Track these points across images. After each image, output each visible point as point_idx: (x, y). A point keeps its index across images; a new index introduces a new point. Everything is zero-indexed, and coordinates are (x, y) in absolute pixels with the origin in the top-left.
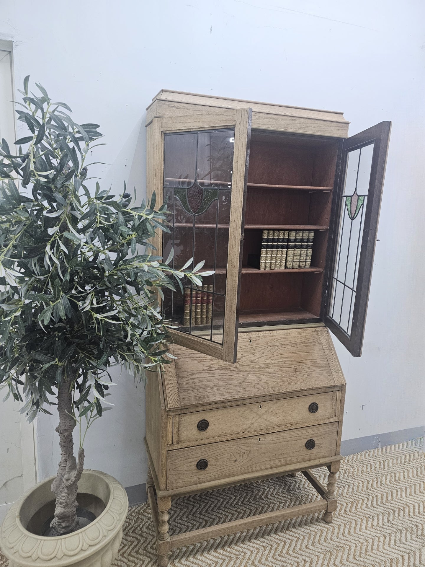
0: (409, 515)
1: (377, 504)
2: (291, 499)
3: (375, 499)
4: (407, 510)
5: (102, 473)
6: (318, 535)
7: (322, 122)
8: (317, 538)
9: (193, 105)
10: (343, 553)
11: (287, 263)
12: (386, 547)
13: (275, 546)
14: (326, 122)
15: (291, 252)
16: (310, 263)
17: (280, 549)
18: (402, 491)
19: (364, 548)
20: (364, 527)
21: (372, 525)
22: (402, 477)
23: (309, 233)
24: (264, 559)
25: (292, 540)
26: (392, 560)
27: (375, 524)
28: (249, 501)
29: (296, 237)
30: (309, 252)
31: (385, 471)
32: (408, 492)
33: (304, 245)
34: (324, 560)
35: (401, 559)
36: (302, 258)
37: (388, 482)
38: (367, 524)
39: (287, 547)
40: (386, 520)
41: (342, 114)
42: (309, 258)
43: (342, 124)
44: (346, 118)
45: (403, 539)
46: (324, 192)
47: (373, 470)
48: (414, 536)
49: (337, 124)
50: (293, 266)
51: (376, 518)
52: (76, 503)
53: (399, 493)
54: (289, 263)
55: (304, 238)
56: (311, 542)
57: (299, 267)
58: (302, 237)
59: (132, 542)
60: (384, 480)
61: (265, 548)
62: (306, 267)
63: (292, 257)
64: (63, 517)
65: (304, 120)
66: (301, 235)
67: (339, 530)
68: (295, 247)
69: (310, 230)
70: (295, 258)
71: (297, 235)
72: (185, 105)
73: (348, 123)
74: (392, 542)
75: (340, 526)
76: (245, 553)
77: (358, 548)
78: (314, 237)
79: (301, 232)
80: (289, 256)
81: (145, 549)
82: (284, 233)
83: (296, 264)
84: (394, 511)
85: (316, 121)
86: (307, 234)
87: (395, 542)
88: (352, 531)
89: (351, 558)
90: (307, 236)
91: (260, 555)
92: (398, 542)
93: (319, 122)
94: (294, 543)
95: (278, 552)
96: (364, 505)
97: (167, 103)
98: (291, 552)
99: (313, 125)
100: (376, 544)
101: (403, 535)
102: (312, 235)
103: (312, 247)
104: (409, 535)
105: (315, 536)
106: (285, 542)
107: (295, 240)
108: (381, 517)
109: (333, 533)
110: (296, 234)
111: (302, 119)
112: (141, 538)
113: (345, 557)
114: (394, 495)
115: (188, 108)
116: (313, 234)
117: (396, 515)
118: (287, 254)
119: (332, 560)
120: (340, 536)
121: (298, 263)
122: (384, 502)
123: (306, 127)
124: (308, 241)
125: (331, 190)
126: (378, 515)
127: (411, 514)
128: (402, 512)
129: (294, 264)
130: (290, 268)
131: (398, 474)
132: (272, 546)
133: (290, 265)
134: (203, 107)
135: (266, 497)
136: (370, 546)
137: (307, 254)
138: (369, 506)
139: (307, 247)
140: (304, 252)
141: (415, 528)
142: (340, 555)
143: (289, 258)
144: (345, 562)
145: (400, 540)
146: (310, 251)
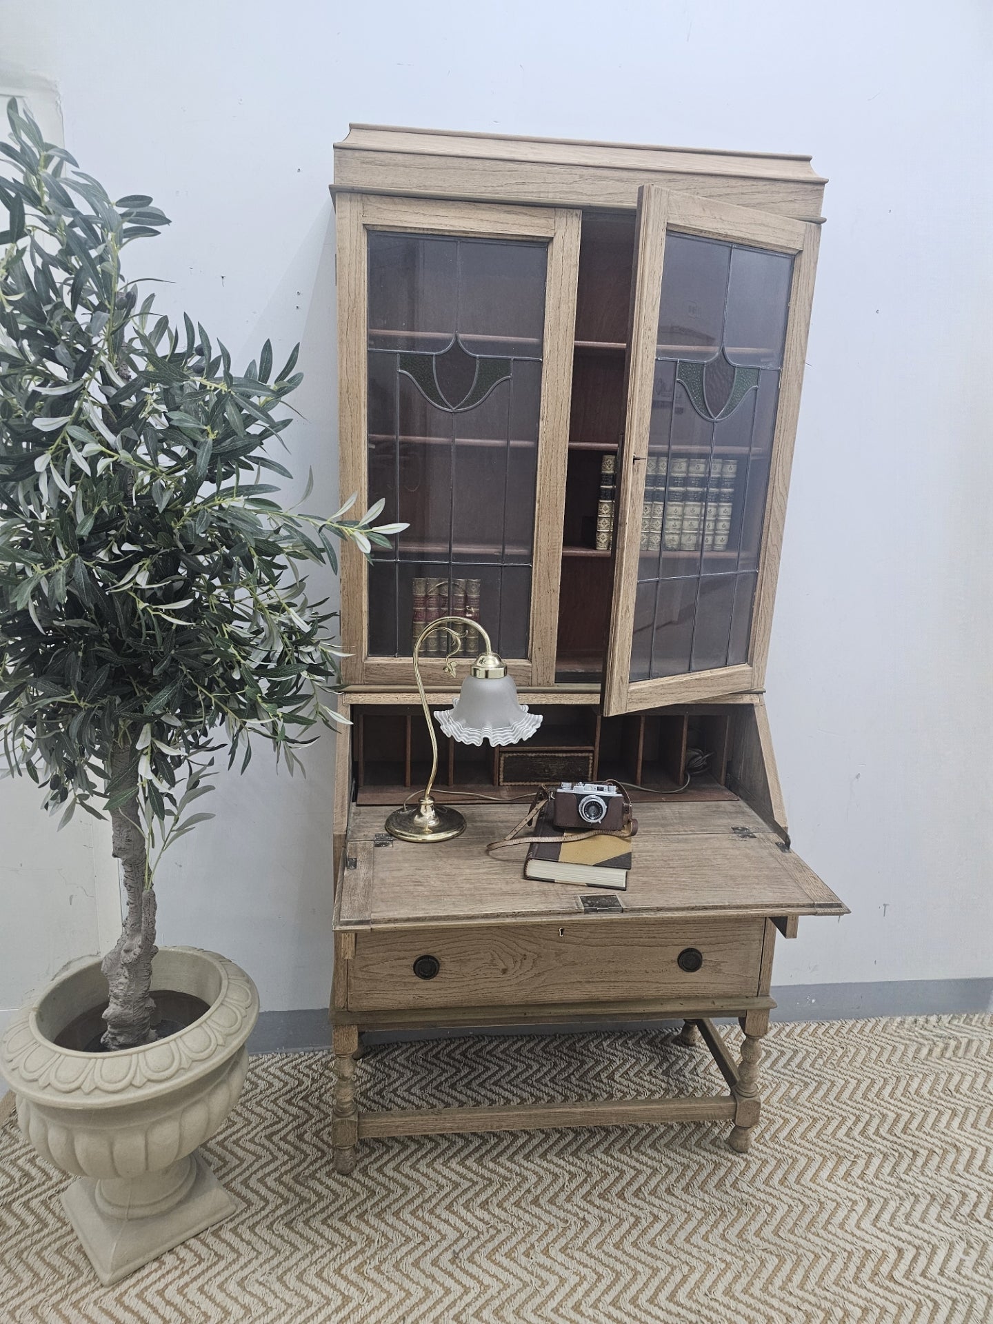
0: (953, 1169)
1: (877, 1133)
2: (667, 1091)
3: (876, 1122)
4: (951, 1158)
5: (220, 958)
6: (705, 1173)
7: (750, 182)
8: (700, 1179)
9: (419, 157)
10: (753, 1218)
11: (667, 537)
12: (866, 1224)
13: (596, 1177)
14: (761, 183)
15: (675, 508)
16: (725, 538)
17: (606, 1184)
18: (954, 1113)
19: (807, 1218)
20: (825, 1174)
21: (848, 1173)
22: (965, 1085)
23: (723, 465)
24: (563, 1196)
25: (639, 1172)
26: (868, 1252)
27: (856, 1172)
28: (567, 1079)
29: (688, 472)
30: (722, 510)
31: (926, 1067)
32: (971, 1119)
33: (709, 494)
34: (700, 1223)
35: (893, 1255)
37: (925, 1090)
38: (835, 1169)
39: (623, 1182)
40: (887, 1169)
41: (808, 159)
42: (724, 526)
43: (806, 186)
44: (817, 171)
45: (916, 1216)
47: (895, 1059)
48: (947, 1215)
49: (792, 185)
50: (680, 543)
51: (861, 1162)
52: (151, 1003)
53: (945, 1119)
54: (671, 537)
55: (709, 476)
56: (683, 1183)
57: (700, 547)
58: (706, 472)
59: (296, 1117)
60: (915, 1085)
61: (573, 1176)
62: (717, 548)
63: (678, 523)
64: (121, 1025)
65: (701, 179)
66: (702, 467)
67: (759, 1171)
68: (685, 497)
69: (725, 458)
70: (686, 524)
71: (691, 469)
72: (400, 157)
73: (823, 183)
74: (886, 1216)
75: (765, 1162)
76: (525, 1179)
77: (794, 1215)
78: (736, 473)
79: (703, 460)
80: (670, 520)
81: (317, 1134)
82: (657, 463)
83: (689, 540)
84: (915, 1153)
85: (733, 182)
86: (719, 466)
87: (893, 1218)
88: (792, 1178)
89: (767, 1232)
90: (718, 470)
91: (556, 1187)
92: (900, 1221)
93: (741, 182)
94: (642, 1179)
95: (598, 1190)
96: (844, 1130)
97: (357, 154)
98: (628, 1194)
99: (724, 191)
100: (841, 1214)
101: (920, 1208)
102: (730, 470)
103: (734, 499)
104: (934, 1211)
105: (697, 1173)
106: (622, 1173)
107: (686, 482)
108: (876, 1162)
109: (742, 1173)
110: (688, 467)
111: (696, 178)
112: (314, 1112)
113: (754, 1227)
114: (930, 1121)
115: (407, 163)
116: (734, 467)
117: (919, 1162)
118: (663, 515)
119: (721, 1227)
120: (759, 1183)
121: (694, 537)
122: (898, 1131)
124: (720, 483)
126: (871, 1155)
127: (960, 1168)
128: (936, 1159)
129: (684, 539)
130: (672, 550)
131: (957, 1078)
132: (589, 1174)
133: (673, 540)
134: (443, 159)
135: (611, 1077)
136: (825, 1216)
137: (717, 515)
138: (856, 1133)
139: (718, 498)
140: (710, 512)
141: (956, 1198)
142: (743, 1221)
143: (669, 525)
144: (750, 1236)
145: (908, 1216)
146: (725, 509)
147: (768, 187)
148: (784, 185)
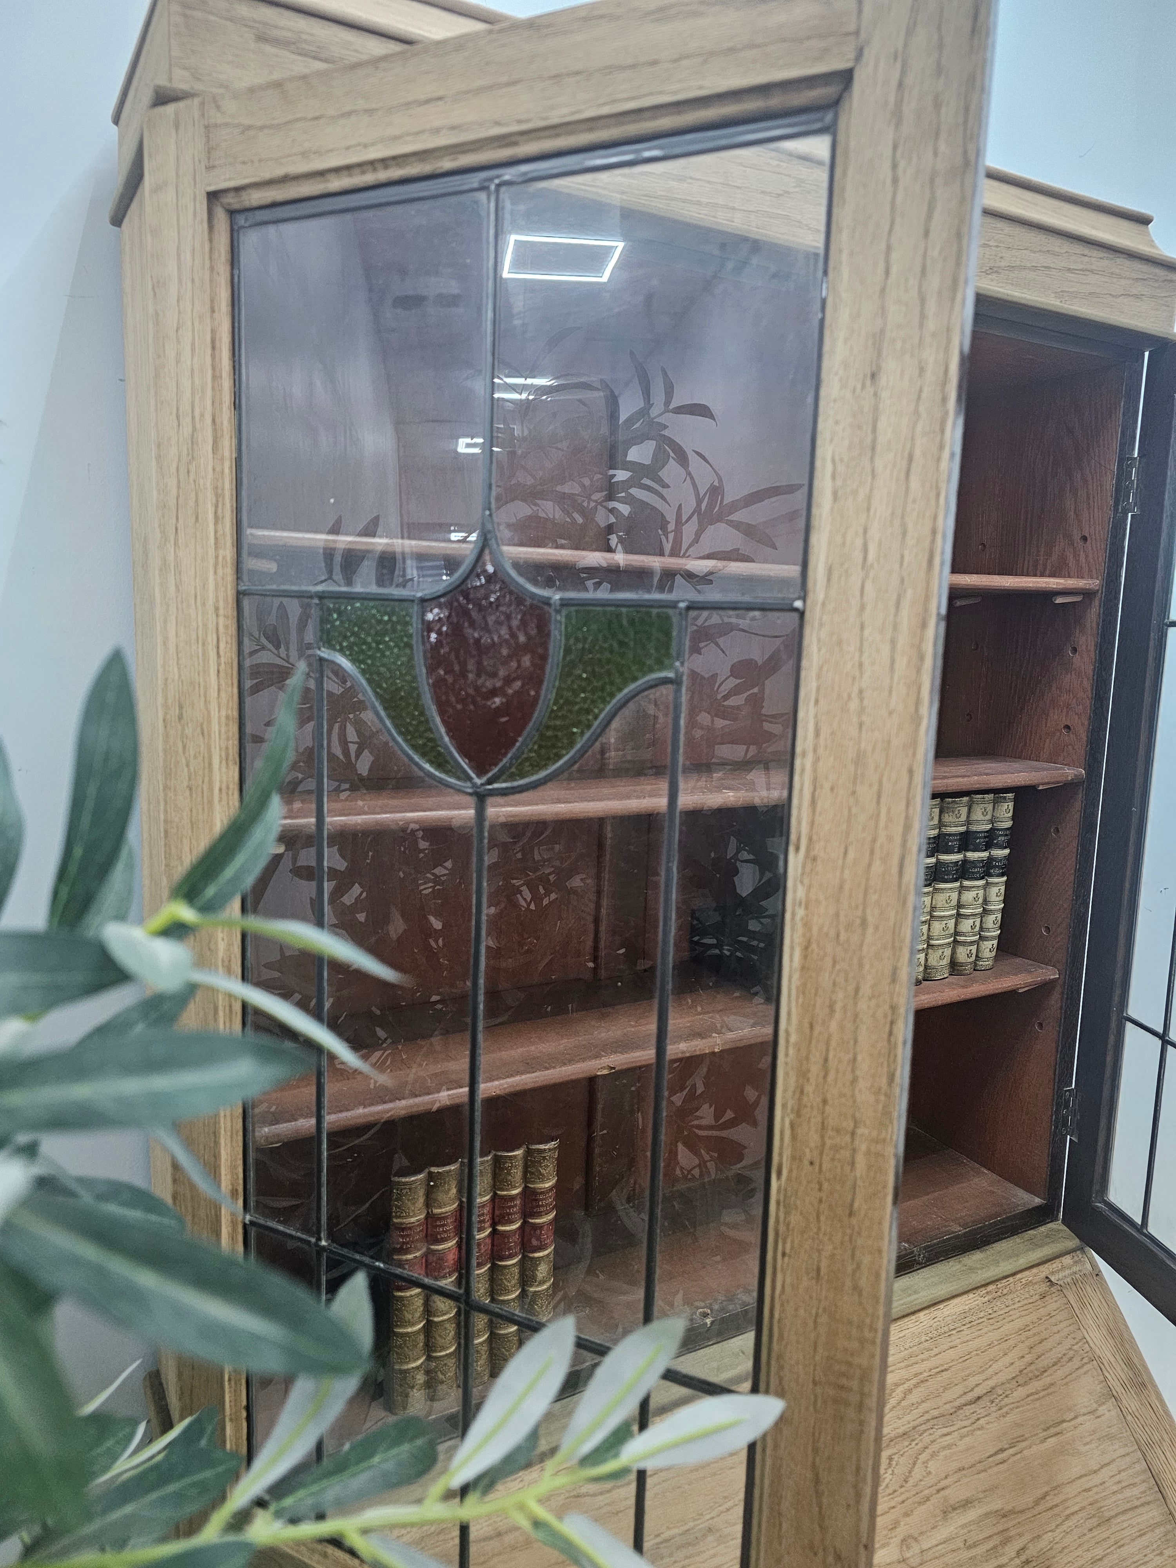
7: (1079, 249)
16: (995, 942)
23: (995, 802)
29: (941, 825)
30: (994, 890)
33: (973, 863)
36: (966, 925)
41: (1147, 225)
42: (993, 921)
44: (1163, 244)
46: (1059, 600)
49: (1137, 265)
50: (927, 968)
55: (974, 828)
57: (954, 966)
58: (968, 822)
62: (984, 964)
63: (925, 929)
66: (964, 811)
68: (937, 875)
69: (998, 792)
70: (937, 926)
71: (947, 818)
78: (1014, 818)
79: (965, 799)
83: (941, 958)
86: (990, 807)
90: (989, 817)
93: (1066, 246)
102: (1005, 812)
103: (1009, 868)
107: (940, 844)
110: (941, 814)
116: (1011, 805)
121: (948, 952)
123: (1011, 268)
124: (990, 839)
125: (1088, 594)
129: (933, 960)
137: (986, 901)
139: (987, 869)
140: (975, 899)
146: (998, 889)
147: (1105, 263)
148: (1127, 263)
